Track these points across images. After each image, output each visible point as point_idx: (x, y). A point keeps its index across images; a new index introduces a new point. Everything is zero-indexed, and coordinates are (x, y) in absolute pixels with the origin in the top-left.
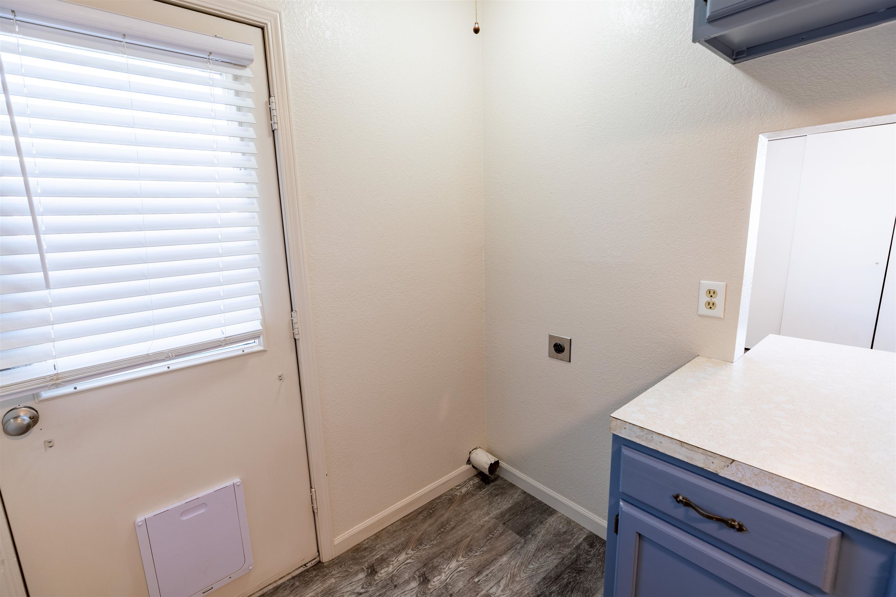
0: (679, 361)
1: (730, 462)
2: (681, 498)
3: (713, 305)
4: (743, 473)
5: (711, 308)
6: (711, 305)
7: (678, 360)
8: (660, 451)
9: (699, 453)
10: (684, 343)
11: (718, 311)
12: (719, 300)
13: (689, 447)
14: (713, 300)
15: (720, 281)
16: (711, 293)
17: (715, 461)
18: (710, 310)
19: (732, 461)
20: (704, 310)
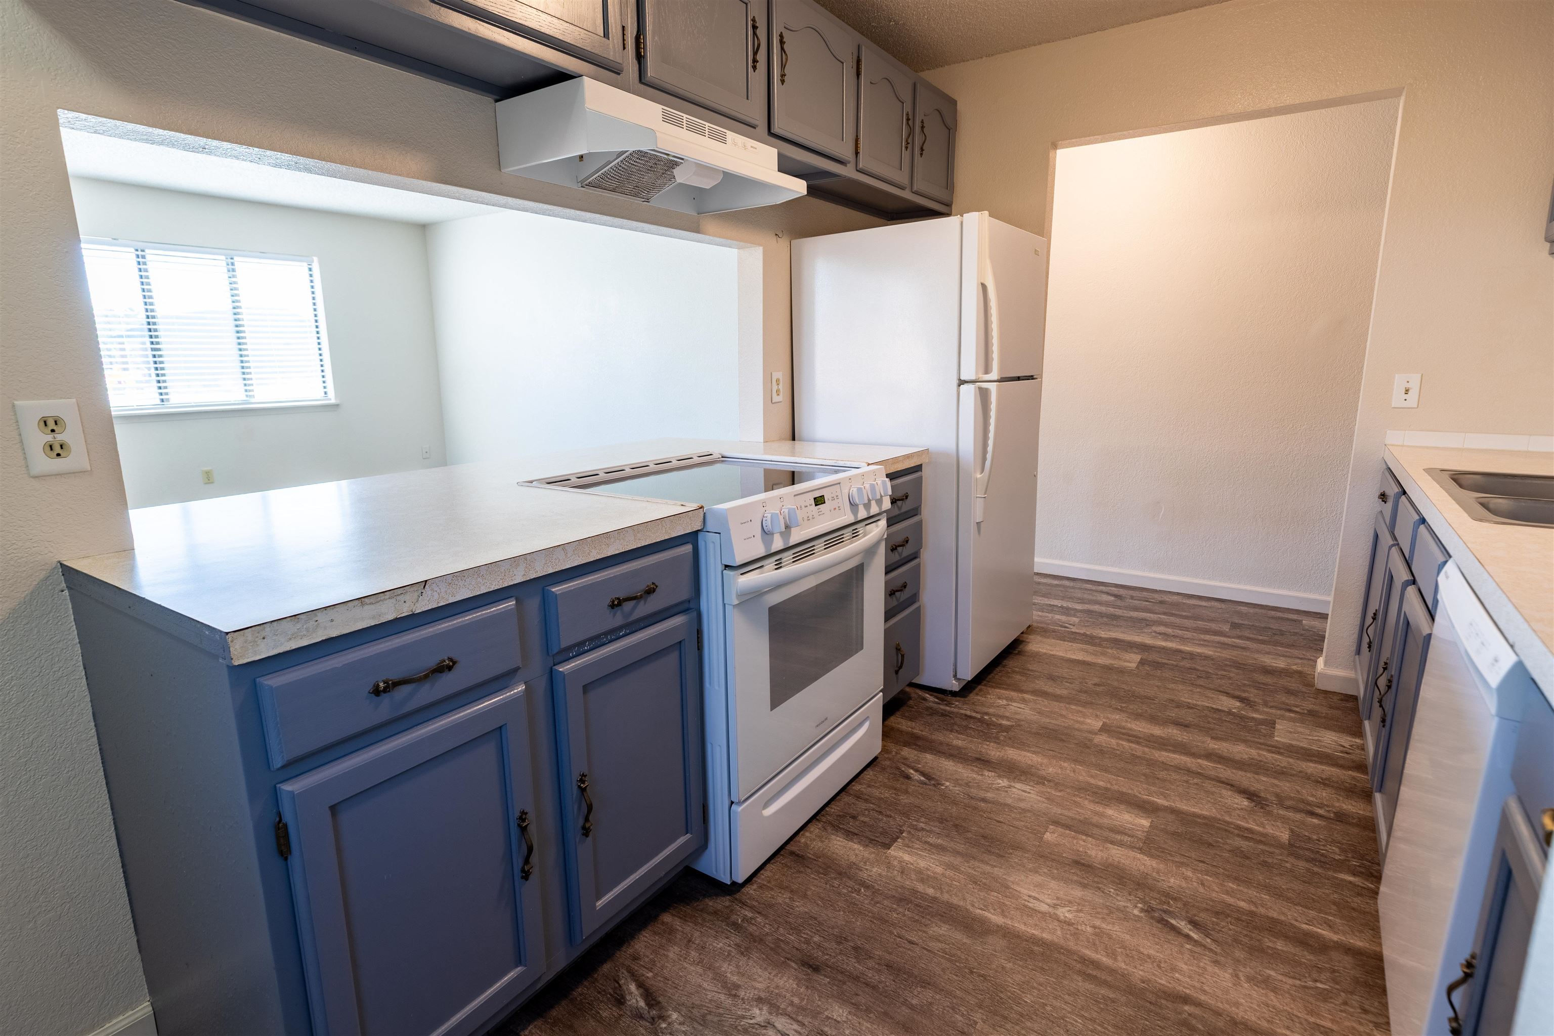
0: (13, 591)
1: (423, 587)
2: (382, 685)
3: (62, 448)
4: (439, 591)
5: (58, 455)
6: (57, 450)
7: (11, 589)
8: (334, 636)
9: (386, 599)
10: (15, 546)
11: (77, 459)
12: (70, 435)
13: (372, 600)
14: (60, 437)
15: (61, 398)
16: (51, 424)
17: (407, 597)
18: (59, 460)
19: (424, 583)
20: (44, 463)
